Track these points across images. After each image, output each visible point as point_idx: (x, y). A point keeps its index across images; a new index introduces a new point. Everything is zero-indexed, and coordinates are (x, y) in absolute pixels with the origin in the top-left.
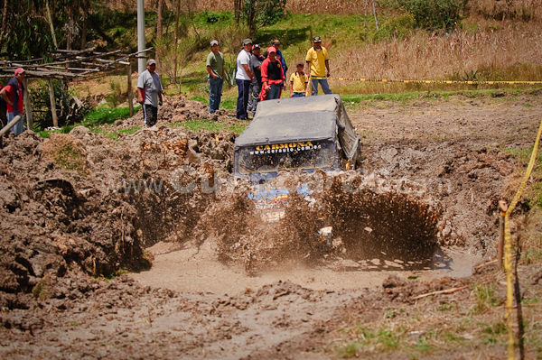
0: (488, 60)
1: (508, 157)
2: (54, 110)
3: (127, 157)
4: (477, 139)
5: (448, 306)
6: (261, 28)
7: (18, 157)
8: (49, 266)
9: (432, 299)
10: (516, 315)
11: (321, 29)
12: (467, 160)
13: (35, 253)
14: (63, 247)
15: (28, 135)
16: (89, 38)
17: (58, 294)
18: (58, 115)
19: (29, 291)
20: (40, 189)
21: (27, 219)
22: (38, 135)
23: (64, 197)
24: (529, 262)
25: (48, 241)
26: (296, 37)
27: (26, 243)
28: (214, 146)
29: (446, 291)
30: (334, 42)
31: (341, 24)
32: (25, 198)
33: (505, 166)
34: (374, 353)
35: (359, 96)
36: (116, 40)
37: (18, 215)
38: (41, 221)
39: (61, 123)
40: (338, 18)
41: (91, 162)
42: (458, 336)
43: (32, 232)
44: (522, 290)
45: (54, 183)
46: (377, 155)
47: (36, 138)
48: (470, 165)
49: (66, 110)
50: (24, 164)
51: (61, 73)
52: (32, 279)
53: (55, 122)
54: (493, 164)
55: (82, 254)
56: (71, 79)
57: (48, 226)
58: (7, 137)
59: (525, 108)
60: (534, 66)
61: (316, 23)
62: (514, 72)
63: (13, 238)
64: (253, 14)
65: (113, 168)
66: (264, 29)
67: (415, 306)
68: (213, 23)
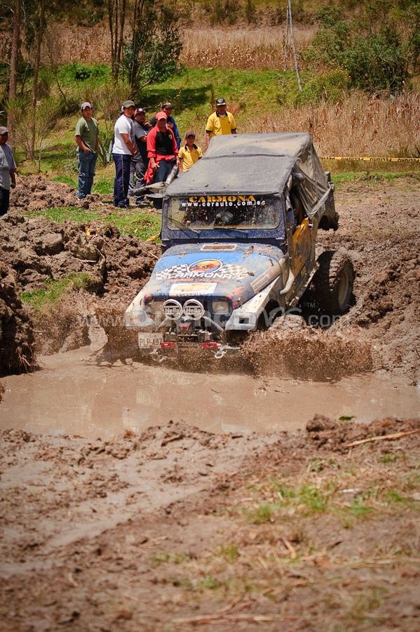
5: (392, 457)
6: (147, 88)
9: (372, 447)
11: (226, 89)
26: (192, 99)
28: (84, 242)
29: (390, 436)
30: (242, 106)
31: (252, 82)
34: (294, 518)
40: (248, 74)
42: (406, 495)
61: (220, 81)
64: (136, 68)
66: (151, 87)
67: (349, 456)
68: (83, 79)
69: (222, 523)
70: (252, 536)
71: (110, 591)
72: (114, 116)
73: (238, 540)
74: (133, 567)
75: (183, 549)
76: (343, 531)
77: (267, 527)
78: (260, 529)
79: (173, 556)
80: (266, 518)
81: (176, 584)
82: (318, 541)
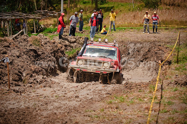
0: (165, 18)
1: (167, 48)
2: (35, 28)
3: (54, 43)
4: (159, 42)
5: (141, 91)
7: (21, 42)
8: (28, 74)
9: (137, 88)
10: (160, 94)
11: (117, 7)
12: (155, 48)
13: (25, 70)
14: (33, 69)
15: (25, 36)
16: (48, 7)
17: (30, 82)
18: (36, 29)
19: (22, 81)
20: (27, 52)
21: (23, 60)
22: (28, 36)
23: (34, 54)
24: (167, 79)
25: (29, 67)
26: (108, 10)
27: (22, 67)
28: (80, 41)
29: (141, 86)
30: (121, 11)
31: (123, 5)
32: (23, 54)
33: (166, 50)
34: (117, 103)
35: (125, 28)
36: (56, 8)
37: (20, 59)
38: (27, 61)
39: (37, 32)
40: (122, 4)
41: (43, 44)
42: (143, 99)
43: (24, 64)
44: (163, 87)
45: (31, 50)
46: (128, 45)
47: (27, 37)
48: (155, 49)
49: (39, 28)
50: (23, 44)
51: (37, 17)
52: (23, 78)
53: (35, 31)
54: (162, 50)
55: (38, 71)
56: (40, 19)
57: (29, 62)
58: (18, 36)
59: (174, 33)
60: (178, 21)
61: (116, 5)
62: (172, 22)
63: (18, 65)
64: (97, 1)
65: (49, 46)
66: (100, 6)
67: (132, 90)
68: (85, 4)
69: (102, 104)
70: (107, 107)
71: (75, 117)
72: (91, 13)
73: (104, 107)
74: (80, 112)
75: (92, 109)
76: (127, 106)
77: (111, 105)
78: (109, 105)
79: (90, 110)
80: (111, 103)
81: (89, 116)
82: (122, 108)
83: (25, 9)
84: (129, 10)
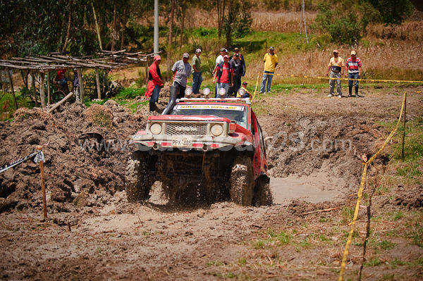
0: (374, 65)
1: (379, 127)
2: (98, 88)
3: (139, 120)
4: (362, 115)
5: (325, 220)
6: (236, 40)
7: (70, 118)
8: (84, 187)
9: (316, 215)
10: (366, 226)
11: (273, 42)
12: (354, 128)
13: (78, 178)
14: (94, 175)
15: (77, 105)
16: (126, 43)
17: (89, 204)
18: (101, 91)
19: (71, 201)
21: (73, 157)
22: (84, 105)
24: (380, 194)
25: (86, 171)
26: (255, 47)
27: (72, 172)
29: (325, 210)
30: (280, 50)
31: (285, 38)
32: (73, 144)
33: (377, 133)
34: (274, 246)
35: (291, 85)
36: (143, 44)
37: (67, 154)
38: (83, 158)
39: (103, 96)
40: (284, 35)
41: (116, 123)
42: (329, 238)
43: (76, 165)
44: (372, 211)
45: (91, 135)
46: (297, 123)
47: (82, 107)
48: (355, 131)
49: (107, 89)
50: (74, 123)
51: (103, 65)
52: (73, 194)
53: (99, 95)
54: (370, 132)
55: (107, 179)
56: (109, 69)
57: (87, 162)
58: (64, 105)
59: (394, 96)
60: (402, 69)
61: (270, 37)
62: (389, 74)
63: (64, 168)
64: (230, 30)
65: (130, 127)
66: (237, 40)
67: (305, 219)
68: (204, 35)
69: (242, 248)
70: (254, 254)
71: (184, 278)
72: (217, 54)
73: (247, 256)
74: (196, 267)
75: (222, 259)
76: (296, 254)
77: (261, 251)
78: (258, 251)
79: (216, 262)
80: (261, 246)
81: (214, 275)
82: (284, 258)
83: (77, 48)
84: (299, 49)
